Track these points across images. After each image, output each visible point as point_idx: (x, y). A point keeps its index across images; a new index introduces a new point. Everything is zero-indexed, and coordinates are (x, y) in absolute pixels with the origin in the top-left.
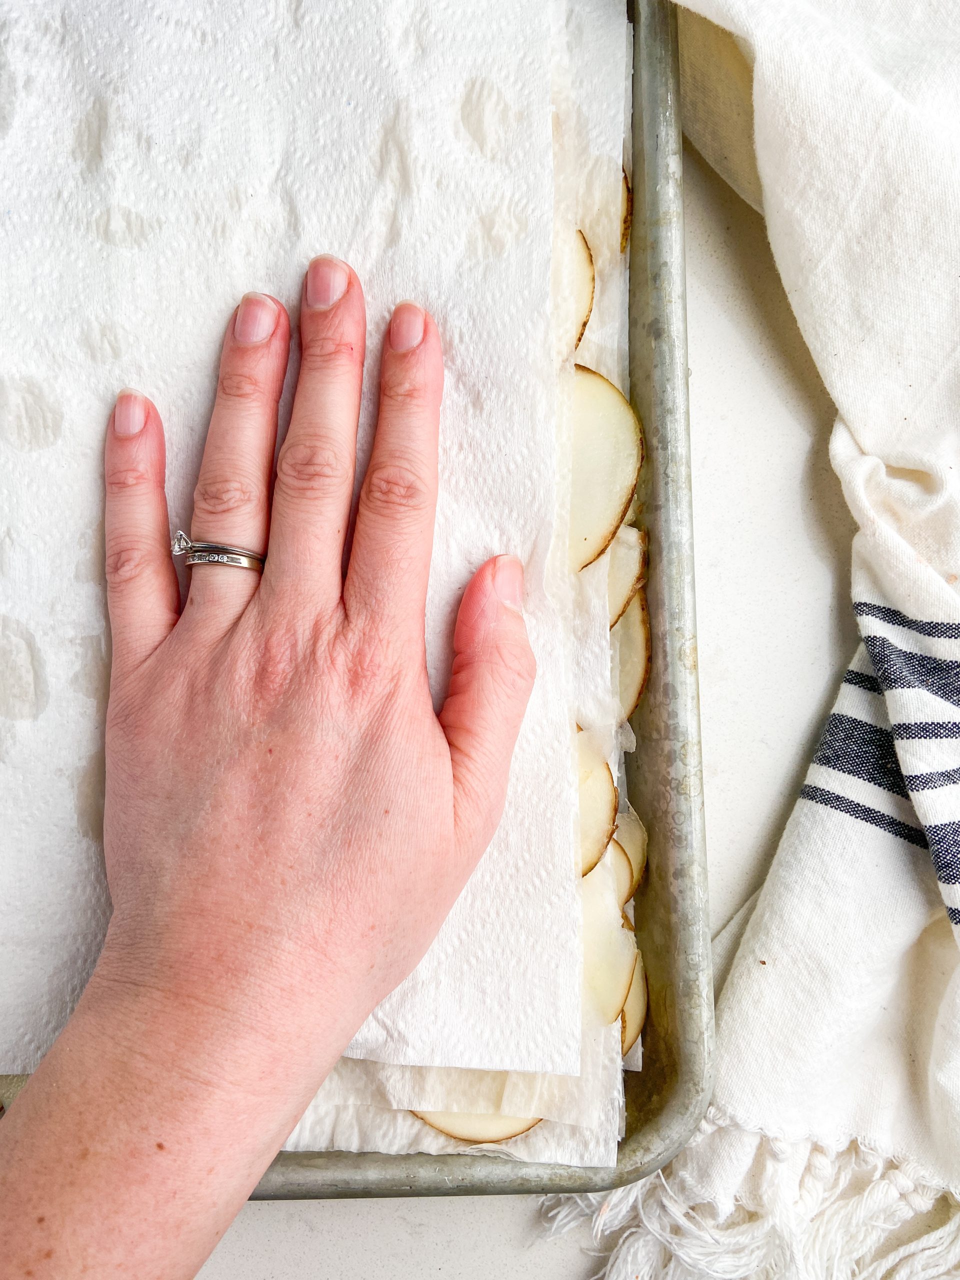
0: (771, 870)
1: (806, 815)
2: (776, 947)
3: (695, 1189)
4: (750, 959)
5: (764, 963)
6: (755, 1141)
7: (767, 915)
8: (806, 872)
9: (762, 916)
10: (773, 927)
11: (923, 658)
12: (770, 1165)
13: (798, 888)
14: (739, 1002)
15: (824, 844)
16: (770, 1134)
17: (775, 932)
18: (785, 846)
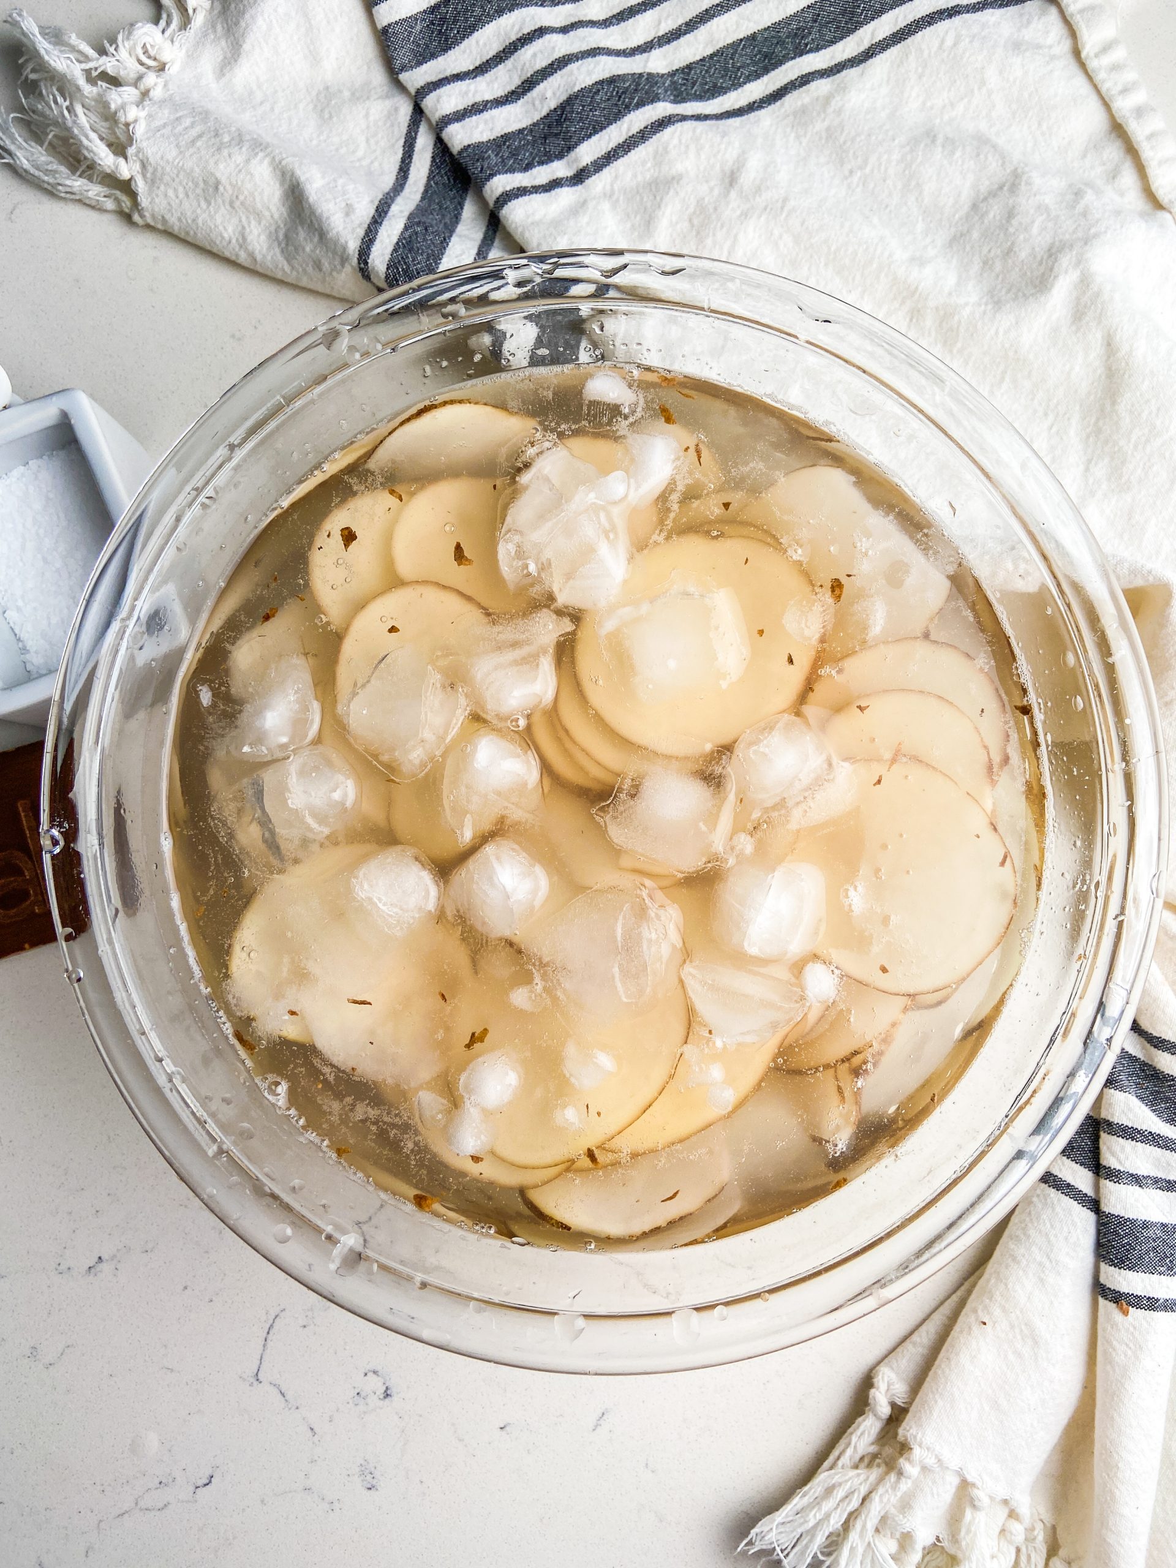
0: (1001, 1242)
1: (1038, 1196)
2: (997, 1312)
3: (897, 1519)
4: (972, 1318)
5: (985, 1324)
6: (953, 1481)
7: (993, 1281)
8: (1033, 1249)
9: (988, 1281)
10: (998, 1293)
11: (1146, 1064)
12: (969, 1513)
13: (1024, 1262)
14: (957, 1354)
15: (1052, 1226)
16: (970, 1479)
17: (997, 1296)
18: (1016, 1221)
